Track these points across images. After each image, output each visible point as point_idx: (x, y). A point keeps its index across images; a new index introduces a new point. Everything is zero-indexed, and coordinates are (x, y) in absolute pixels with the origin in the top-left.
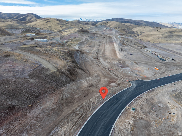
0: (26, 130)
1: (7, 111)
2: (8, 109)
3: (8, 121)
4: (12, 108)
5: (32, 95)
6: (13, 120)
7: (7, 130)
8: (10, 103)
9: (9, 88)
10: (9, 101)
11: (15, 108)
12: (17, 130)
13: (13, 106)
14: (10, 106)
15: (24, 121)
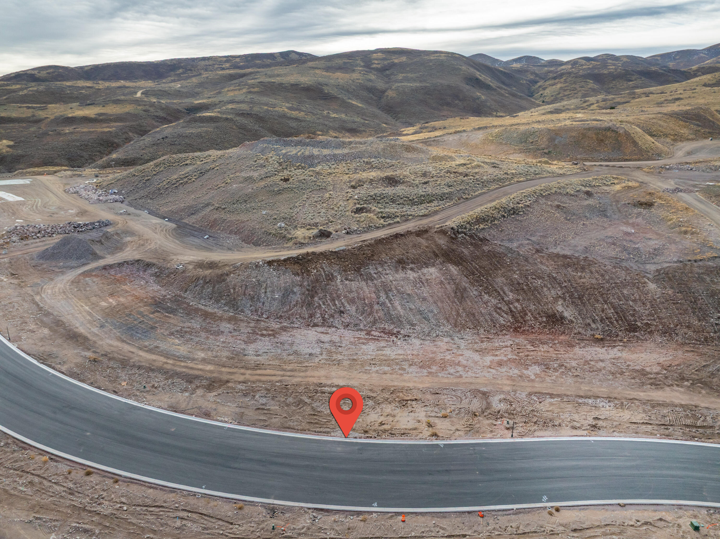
0: (545, 365)
1: (544, 319)
2: (548, 316)
3: (532, 337)
4: (557, 320)
5: (622, 320)
6: (540, 340)
7: (519, 347)
8: (560, 308)
9: (582, 280)
10: (562, 304)
11: (562, 323)
12: (532, 356)
13: (563, 318)
14: (555, 314)
15: (557, 352)
